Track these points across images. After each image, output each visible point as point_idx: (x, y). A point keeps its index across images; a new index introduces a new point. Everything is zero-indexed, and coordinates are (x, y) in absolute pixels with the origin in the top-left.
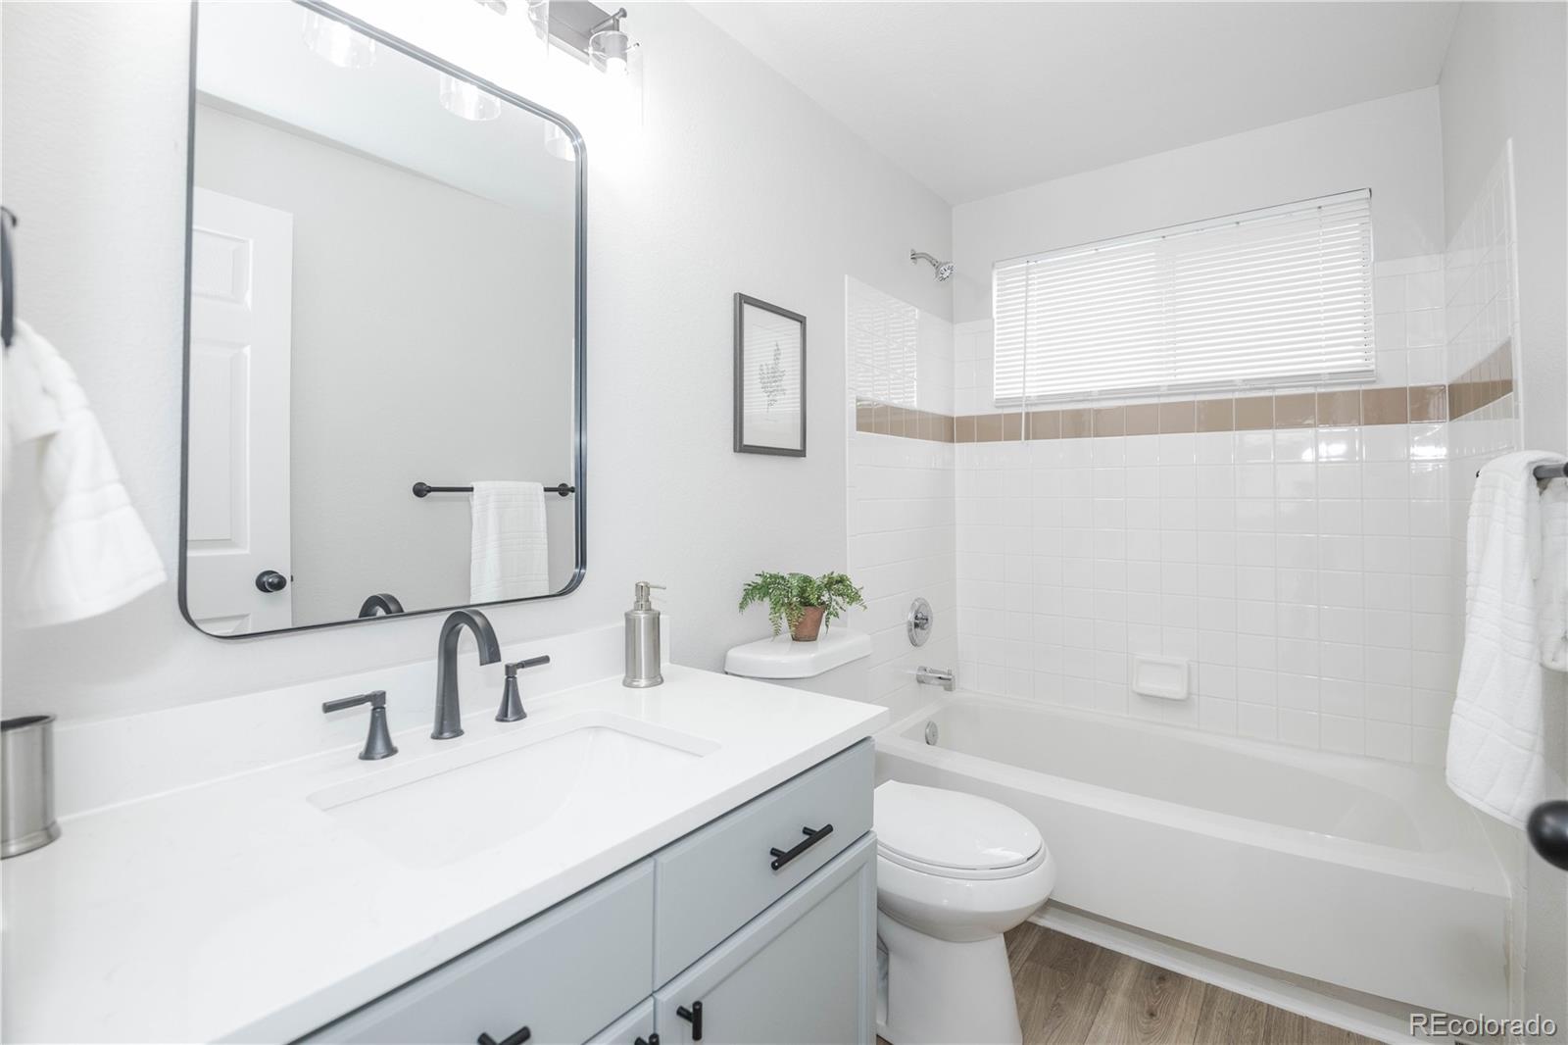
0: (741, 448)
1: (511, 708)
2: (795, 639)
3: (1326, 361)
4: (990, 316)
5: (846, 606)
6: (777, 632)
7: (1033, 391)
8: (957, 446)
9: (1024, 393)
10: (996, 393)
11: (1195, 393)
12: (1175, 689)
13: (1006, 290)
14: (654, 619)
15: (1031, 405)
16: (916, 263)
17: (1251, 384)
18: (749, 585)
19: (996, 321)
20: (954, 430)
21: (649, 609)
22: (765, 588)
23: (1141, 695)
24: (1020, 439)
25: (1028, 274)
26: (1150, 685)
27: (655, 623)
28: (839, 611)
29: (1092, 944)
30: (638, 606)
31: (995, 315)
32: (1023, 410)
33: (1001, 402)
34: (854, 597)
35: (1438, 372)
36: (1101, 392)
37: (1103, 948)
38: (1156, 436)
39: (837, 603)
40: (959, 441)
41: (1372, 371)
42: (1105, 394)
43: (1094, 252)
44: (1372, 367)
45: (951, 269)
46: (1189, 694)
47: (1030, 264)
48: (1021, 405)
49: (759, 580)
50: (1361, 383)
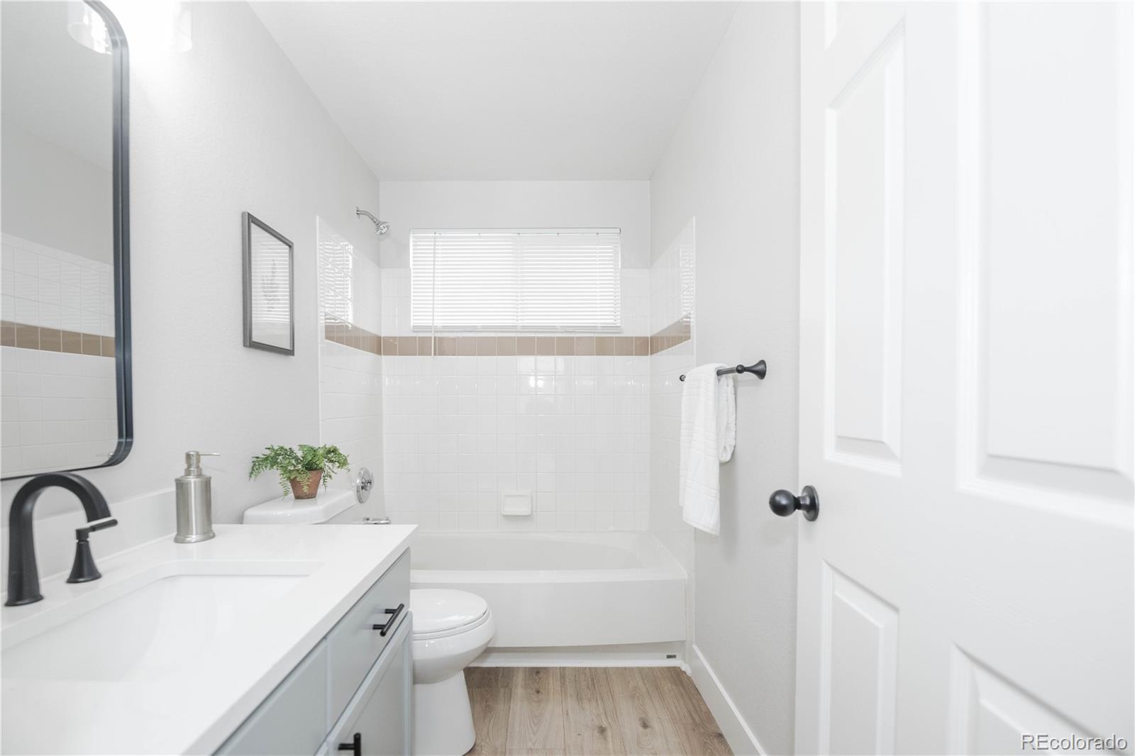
0: (250, 343)
1: (83, 569)
2: (297, 497)
3: (600, 319)
4: (408, 267)
5: (335, 470)
6: (286, 493)
7: (439, 322)
8: (383, 357)
9: (433, 323)
10: (412, 321)
11: (536, 332)
12: (524, 510)
13: (419, 248)
14: (206, 482)
15: (438, 332)
16: (359, 217)
17: (565, 329)
18: (258, 458)
19: (412, 271)
20: (380, 346)
21: (199, 475)
22: (274, 458)
23: (504, 516)
24: (431, 355)
25: (435, 241)
26: (510, 510)
27: (207, 485)
28: (332, 474)
29: (497, 668)
30: (188, 472)
31: (411, 267)
32: (432, 335)
33: (416, 329)
34: (343, 463)
35: (646, 330)
36: (483, 327)
37: (503, 668)
38: (514, 357)
39: (330, 468)
40: (384, 354)
41: (619, 327)
42: (485, 328)
43: (477, 235)
44: (619, 325)
45: (388, 227)
46: (532, 512)
47: (437, 235)
48: (431, 332)
49: (268, 452)
50: (614, 333)
